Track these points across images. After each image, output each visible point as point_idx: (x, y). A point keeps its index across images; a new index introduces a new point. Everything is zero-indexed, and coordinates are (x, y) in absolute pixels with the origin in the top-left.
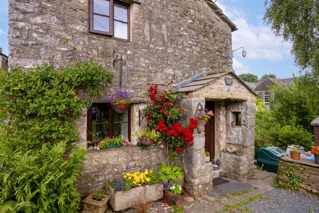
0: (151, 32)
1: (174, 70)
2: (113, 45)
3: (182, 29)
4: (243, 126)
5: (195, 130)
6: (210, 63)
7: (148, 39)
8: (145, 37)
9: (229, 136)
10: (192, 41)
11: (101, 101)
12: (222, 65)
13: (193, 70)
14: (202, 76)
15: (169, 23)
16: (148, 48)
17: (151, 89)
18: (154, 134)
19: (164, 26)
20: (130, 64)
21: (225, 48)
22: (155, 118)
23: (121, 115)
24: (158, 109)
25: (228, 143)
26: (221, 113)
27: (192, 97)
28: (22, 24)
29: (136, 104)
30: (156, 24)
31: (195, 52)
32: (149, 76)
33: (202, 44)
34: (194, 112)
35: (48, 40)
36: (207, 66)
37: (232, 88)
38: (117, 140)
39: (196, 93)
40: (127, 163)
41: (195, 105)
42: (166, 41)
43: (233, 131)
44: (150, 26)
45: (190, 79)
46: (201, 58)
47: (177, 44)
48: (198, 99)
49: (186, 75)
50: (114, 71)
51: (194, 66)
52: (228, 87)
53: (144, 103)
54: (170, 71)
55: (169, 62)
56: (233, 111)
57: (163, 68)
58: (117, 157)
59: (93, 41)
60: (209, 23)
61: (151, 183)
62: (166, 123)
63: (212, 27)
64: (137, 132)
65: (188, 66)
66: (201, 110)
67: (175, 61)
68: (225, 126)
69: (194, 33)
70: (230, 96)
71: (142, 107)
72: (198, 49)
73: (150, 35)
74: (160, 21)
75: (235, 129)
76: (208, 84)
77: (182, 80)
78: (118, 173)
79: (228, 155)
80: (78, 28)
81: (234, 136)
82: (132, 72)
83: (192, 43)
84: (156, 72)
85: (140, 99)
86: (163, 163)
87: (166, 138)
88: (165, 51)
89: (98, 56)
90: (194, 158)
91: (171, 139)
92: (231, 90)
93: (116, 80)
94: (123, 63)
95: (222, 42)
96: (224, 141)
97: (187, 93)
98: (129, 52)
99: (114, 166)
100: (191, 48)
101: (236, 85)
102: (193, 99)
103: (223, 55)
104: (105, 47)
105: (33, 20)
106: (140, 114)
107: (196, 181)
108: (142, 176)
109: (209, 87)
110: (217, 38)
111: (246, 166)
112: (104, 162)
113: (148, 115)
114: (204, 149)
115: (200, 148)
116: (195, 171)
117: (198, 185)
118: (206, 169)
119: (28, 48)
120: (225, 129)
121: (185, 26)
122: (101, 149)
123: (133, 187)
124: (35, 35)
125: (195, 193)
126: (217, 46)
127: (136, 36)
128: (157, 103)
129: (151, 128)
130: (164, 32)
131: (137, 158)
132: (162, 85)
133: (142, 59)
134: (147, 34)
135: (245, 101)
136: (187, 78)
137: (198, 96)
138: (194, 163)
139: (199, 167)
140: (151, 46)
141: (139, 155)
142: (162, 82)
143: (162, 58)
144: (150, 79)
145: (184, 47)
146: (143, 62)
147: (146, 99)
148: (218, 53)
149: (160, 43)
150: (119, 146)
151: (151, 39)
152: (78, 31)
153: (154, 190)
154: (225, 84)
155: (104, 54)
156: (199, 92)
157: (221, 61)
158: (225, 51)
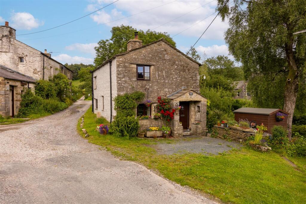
0: (159, 75)
1: (168, 89)
2: (145, 83)
3: (172, 71)
4: (200, 112)
5: (175, 113)
6: (186, 84)
7: (157, 78)
8: (156, 78)
9: (196, 117)
10: (177, 75)
11: (141, 103)
12: (193, 84)
13: (177, 88)
14: (182, 90)
15: (166, 70)
16: (158, 82)
17: (159, 98)
18: (159, 114)
19: (164, 72)
20: (151, 89)
21: (195, 75)
22: (160, 109)
23: (147, 108)
24: (161, 106)
25: (195, 120)
26: (192, 106)
27: (173, 101)
28: (119, 82)
29: (153, 103)
30: (160, 71)
31: (178, 80)
32: (158, 93)
33: (182, 76)
34: (174, 107)
35: (126, 85)
36: (184, 86)
37: (193, 96)
38: (147, 116)
39: (175, 99)
40: (150, 125)
41: (175, 104)
42: (165, 77)
43: (197, 115)
44: (158, 73)
45: (176, 92)
46: (182, 82)
47: (170, 78)
48: (176, 102)
49: (174, 91)
50: (145, 92)
51: (177, 87)
52: (190, 96)
53: (156, 103)
54: (167, 90)
55: (166, 86)
56: (197, 105)
57: (164, 89)
58: (147, 122)
59: (138, 83)
60: (186, 65)
61: (158, 131)
62: (164, 111)
63: (188, 67)
64: (153, 114)
65: (175, 87)
66: (177, 106)
67: (169, 85)
68: (194, 112)
69: (178, 71)
70: (191, 100)
71: (155, 105)
72: (180, 79)
73: (158, 76)
74: (162, 70)
75: (198, 114)
76: (180, 96)
77: (172, 93)
78: (147, 128)
79: (194, 125)
80: (134, 79)
81: (197, 117)
82: (152, 92)
83: (177, 76)
84: (161, 91)
85: (154, 102)
86: (163, 125)
87: (164, 116)
88: (164, 82)
89: (140, 88)
90: (175, 124)
91: (165, 116)
92: (192, 97)
93: (146, 95)
94: (148, 89)
95: (193, 73)
96: (194, 119)
97: (172, 99)
98: (150, 85)
99: (146, 126)
100: (176, 78)
101: (195, 95)
102: (174, 102)
103: (194, 79)
104: (142, 84)
105: (122, 80)
106: (154, 107)
107: (176, 132)
108: (155, 128)
109: (181, 97)
110: (190, 71)
111: (201, 129)
112: (142, 124)
113: (157, 107)
114: (179, 121)
115: (177, 120)
116: (175, 129)
117: (176, 134)
118: (180, 128)
119: (121, 88)
120: (194, 113)
121: (174, 69)
122: (142, 119)
123: (152, 131)
124: (123, 84)
125: (175, 137)
126: (190, 75)
127: (153, 78)
128: (160, 103)
129: (159, 112)
130: (164, 74)
131: (153, 123)
132: (163, 96)
133: (155, 87)
134: (157, 76)
135: (201, 101)
136: (174, 92)
137: (176, 101)
138: (174, 125)
139: (177, 127)
140: (159, 81)
141: (154, 122)
142: (163, 95)
143: (163, 85)
144: (158, 94)
145: (173, 79)
146: (156, 88)
147: (157, 102)
148: (191, 79)
149: (162, 79)
150: (147, 119)
151: (158, 78)
152: (134, 81)
153: (159, 133)
154: (189, 95)
155: (142, 87)
156: (176, 99)
157: (192, 82)
158: (195, 77)
